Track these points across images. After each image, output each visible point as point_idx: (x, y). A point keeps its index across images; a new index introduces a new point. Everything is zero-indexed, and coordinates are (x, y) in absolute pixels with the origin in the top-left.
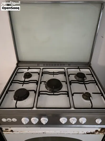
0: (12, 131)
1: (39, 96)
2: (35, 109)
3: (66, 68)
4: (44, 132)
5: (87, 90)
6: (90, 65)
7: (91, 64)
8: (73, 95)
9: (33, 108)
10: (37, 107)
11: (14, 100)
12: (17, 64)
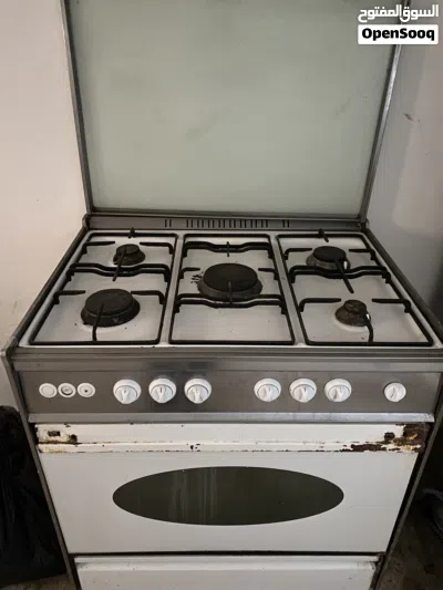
0: (73, 440)
1: (176, 310)
2: (163, 345)
3: (273, 234)
4: (194, 444)
5: (352, 292)
6: (364, 225)
7: (367, 220)
8: (300, 308)
9: (157, 342)
10: (173, 338)
11: (85, 323)
12: (87, 219)
